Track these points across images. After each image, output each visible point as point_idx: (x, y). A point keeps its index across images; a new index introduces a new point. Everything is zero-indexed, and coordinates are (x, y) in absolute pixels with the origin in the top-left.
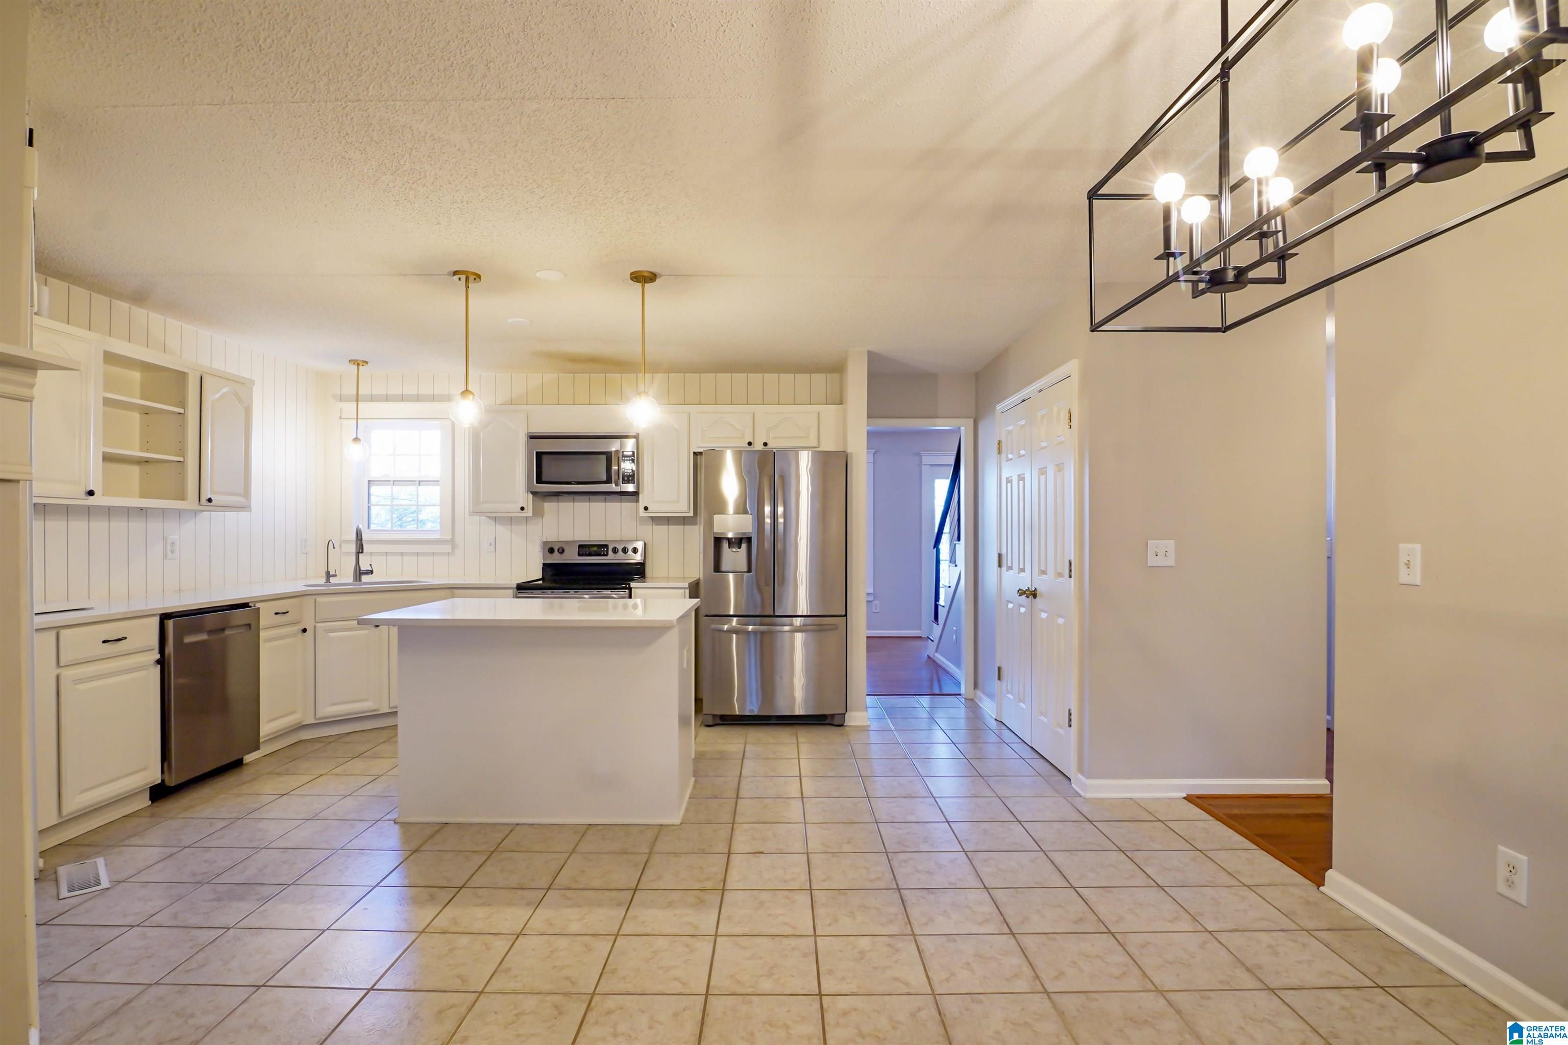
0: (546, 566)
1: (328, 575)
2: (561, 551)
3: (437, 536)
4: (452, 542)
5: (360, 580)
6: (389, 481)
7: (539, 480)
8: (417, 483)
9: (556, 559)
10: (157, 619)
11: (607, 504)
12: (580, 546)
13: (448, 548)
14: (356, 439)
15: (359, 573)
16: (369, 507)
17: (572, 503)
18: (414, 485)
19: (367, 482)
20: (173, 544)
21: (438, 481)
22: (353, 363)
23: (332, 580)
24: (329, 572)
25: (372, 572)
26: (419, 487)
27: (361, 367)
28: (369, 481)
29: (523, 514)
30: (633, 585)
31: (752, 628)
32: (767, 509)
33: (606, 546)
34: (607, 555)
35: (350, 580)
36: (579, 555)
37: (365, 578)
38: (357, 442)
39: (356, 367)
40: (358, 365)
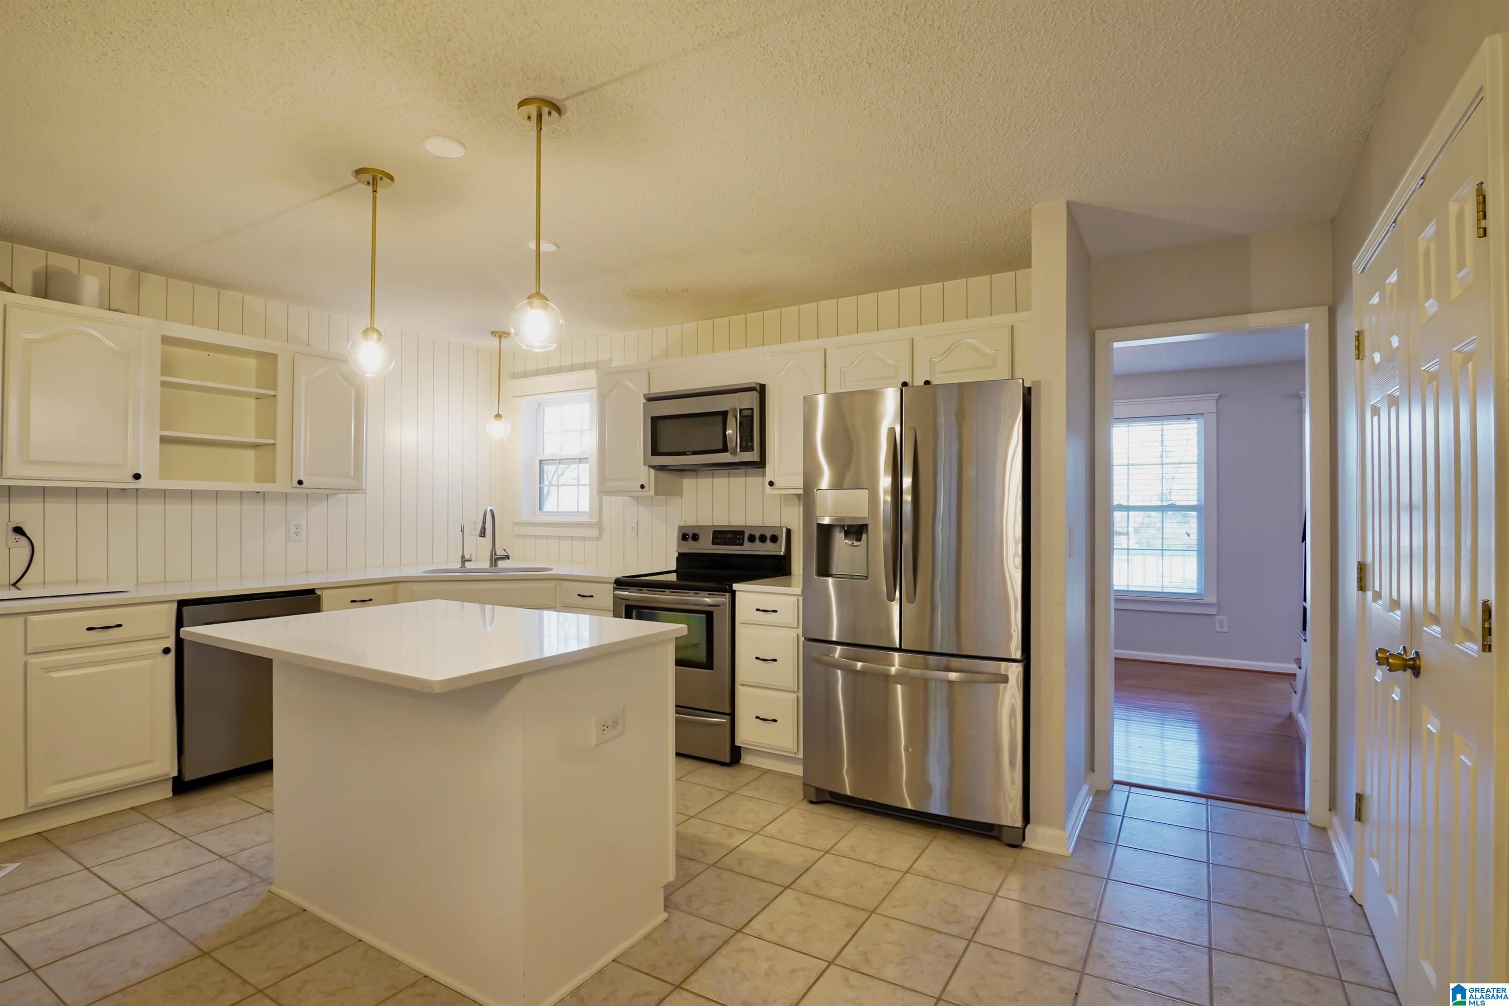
0: (682, 558)
1: (464, 560)
2: (695, 537)
3: (586, 519)
4: (599, 525)
5: (496, 565)
6: (556, 460)
7: (655, 452)
8: (578, 460)
9: (692, 547)
10: (175, 605)
11: (732, 479)
12: (715, 533)
13: (594, 532)
14: (498, 416)
15: (495, 559)
16: (540, 488)
17: (711, 479)
18: (575, 463)
19: (539, 462)
20: (297, 526)
21: (587, 458)
22: (494, 335)
23: (467, 564)
24: (464, 556)
25: (508, 557)
26: (580, 465)
27: (503, 340)
28: (540, 461)
29: (642, 493)
30: (735, 586)
31: (862, 666)
32: (907, 482)
33: (742, 533)
34: (742, 544)
35: (486, 565)
36: (714, 543)
37: (501, 564)
38: (498, 418)
39: (498, 339)
40: (500, 337)
